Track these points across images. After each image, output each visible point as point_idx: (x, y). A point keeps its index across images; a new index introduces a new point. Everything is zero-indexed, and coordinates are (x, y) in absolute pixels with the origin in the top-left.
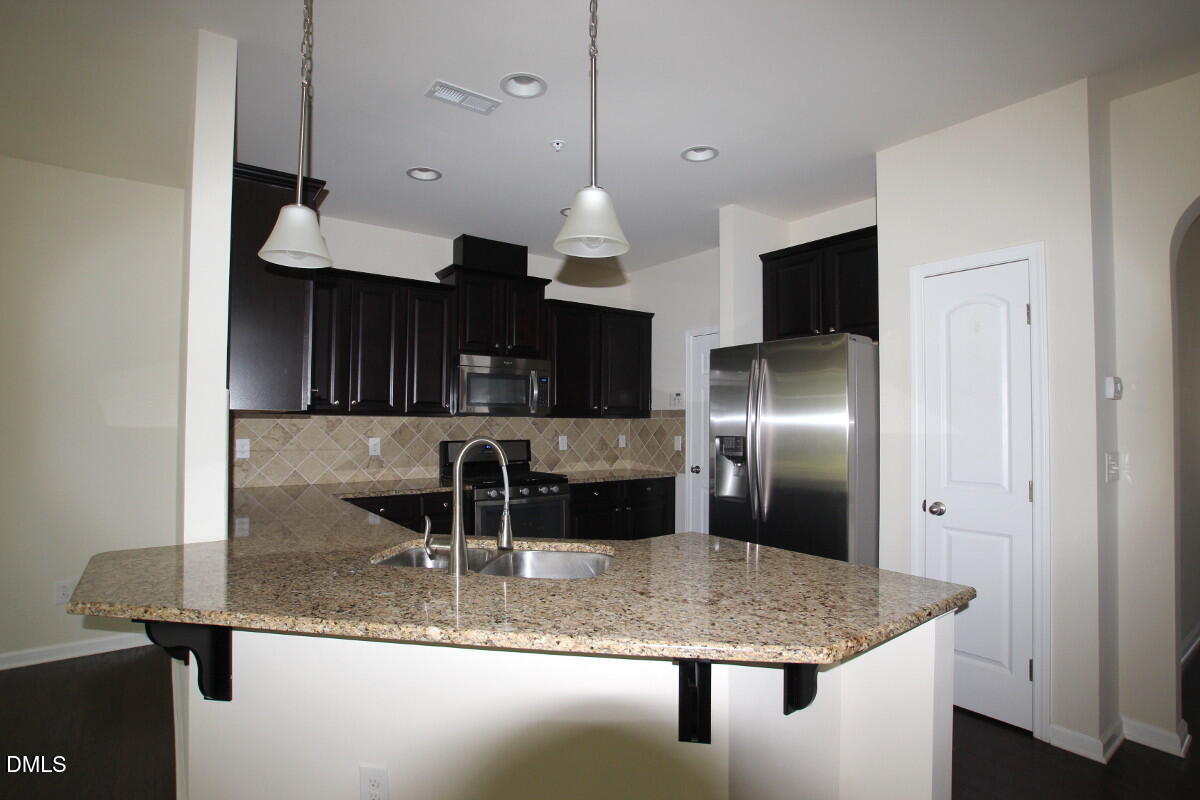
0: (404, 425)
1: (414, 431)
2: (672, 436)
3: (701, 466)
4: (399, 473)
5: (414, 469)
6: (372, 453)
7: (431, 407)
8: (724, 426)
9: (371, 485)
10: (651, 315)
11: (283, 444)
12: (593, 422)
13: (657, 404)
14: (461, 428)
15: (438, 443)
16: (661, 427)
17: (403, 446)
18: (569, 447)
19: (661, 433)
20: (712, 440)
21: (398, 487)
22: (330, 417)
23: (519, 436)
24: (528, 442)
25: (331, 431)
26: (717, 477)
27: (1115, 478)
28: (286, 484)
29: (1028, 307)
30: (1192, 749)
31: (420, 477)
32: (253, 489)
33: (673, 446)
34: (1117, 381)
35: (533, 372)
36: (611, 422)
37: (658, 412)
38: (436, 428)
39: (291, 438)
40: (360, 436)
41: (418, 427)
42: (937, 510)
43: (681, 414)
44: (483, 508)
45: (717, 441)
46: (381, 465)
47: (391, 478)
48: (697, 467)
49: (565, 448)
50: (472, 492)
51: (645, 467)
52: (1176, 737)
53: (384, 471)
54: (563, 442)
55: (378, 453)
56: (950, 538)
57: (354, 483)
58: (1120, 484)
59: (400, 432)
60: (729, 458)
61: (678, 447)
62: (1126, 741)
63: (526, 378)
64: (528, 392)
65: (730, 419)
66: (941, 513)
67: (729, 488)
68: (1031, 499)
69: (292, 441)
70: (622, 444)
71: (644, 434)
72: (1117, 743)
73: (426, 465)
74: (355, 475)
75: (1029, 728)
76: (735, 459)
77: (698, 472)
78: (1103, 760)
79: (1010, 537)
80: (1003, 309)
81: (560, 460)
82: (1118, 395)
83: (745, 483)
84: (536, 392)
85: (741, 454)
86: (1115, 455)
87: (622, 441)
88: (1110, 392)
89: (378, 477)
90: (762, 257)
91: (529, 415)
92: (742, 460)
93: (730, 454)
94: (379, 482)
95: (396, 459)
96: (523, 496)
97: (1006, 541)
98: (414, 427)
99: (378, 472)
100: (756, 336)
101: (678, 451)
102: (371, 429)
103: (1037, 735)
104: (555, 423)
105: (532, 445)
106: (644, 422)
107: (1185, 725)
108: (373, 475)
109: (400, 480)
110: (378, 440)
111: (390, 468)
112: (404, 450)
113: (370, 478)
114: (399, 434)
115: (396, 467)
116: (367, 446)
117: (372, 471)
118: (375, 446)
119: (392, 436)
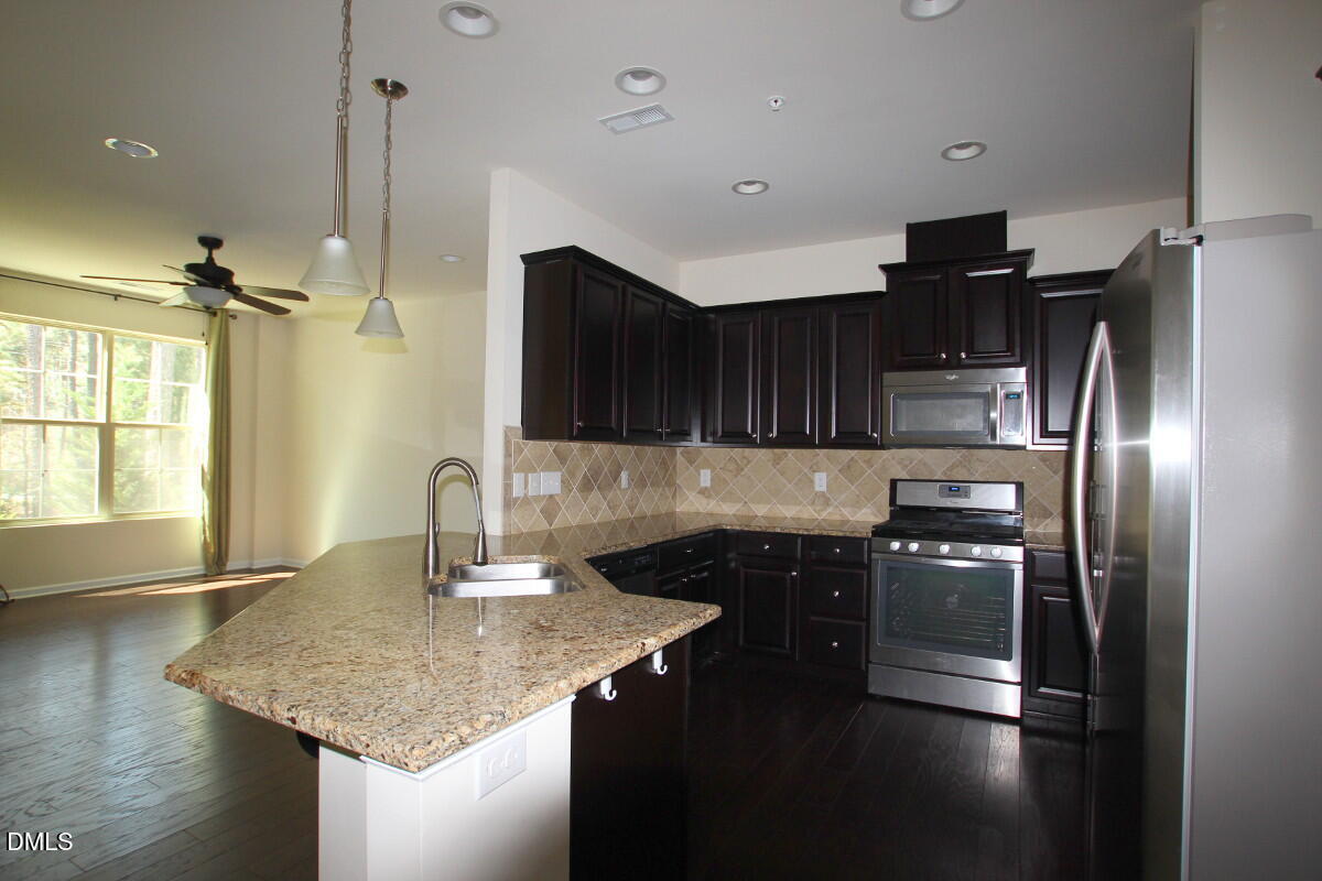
0: (852, 460)
1: (863, 466)
4: (847, 513)
5: (863, 511)
6: (817, 489)
7: (854, 438)
9: (816, 523)
11: (736, 476)
14: (925, 463)
17: (852, 483)
21: (845, 529)
22: (776, 451)
24: (1022, 485)
25: (778, 464)
28: (738, 513)
31: (871, 520)
32: (712, 514)
39: (742, 469)
40: (806, 471)
41: (869, 462)
46: (827, 502)
47: (837, 517)
53: (830, 510)
55: (824, 489)
57: (799, 519)
59: (849, 467)
69: (743, 473)
74: (800, 511)
89: (824, 515)
94: (825, 520)
95: (843, 497)
98: (865, 461)
99: (824, 510)
102: (816, 464)
108: (818, 512)
109: (848, 521)
110: (824, 475)
111: (837, 507)
112: (853, 488)
113: (816, 515)
114: (846, 469)
115: (844, 506)
116: (812, 482)
117: (818, 508)
118: (821, 481)
119: (840, 471)
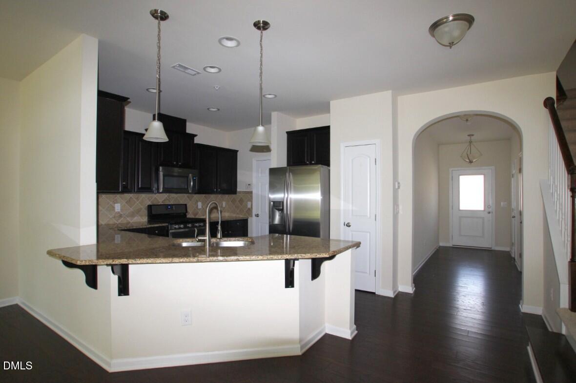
0: (131, 198)
1: (135, 200)
2: (247, 202)
3: (260, 214)
4: (129, 219)
5: (136, 218)
6: (116, 211)
7: (146, 189)
8: (274, 199)
9: (116, 226)
10: (237, 151)
12: (212, 196)
13: (240, 188)
14: (156, 199)
15: (147, 205)
16: (242, 198)
17: (131, 207)
18: (202, 207)
19: (241, 201)
20: (270, 203)
21: (128, 226)
23: (181, 202)
24: (186, 205)
26: (272, 217)
27: (398, 213)
29: (376, 159)
30: (415, 292)
31: (139, 221)
33: (247, 205)
34: (399, 183)
35: (190, 175)
36: (220, 196)
37: (240, 192)
38: (146, 199)
40: (111, 203)
41: (137, 198)
42: (348, 225)
43: (250, 193)
44: (172, 233)
45: (272, 203)
46: (121, 216)
47: (125, 222)
48: (258, 214)
49: (201, 207)
50: (168, 226)
51: (234, 215)
52: (411, 288)
53: (122, 219)
54: (200, 205)
55: (119, 211)
56: (352, 234)
57: (108, 225)
58: (399, 214)
59: (130, 201)
60: (277, 209)
61: (249, 206)
62: (399, 292)
63: (187, 177)
64: (188, 183)
65: (278, 196)
66: (349, 226)
67: (277, 220)
68: (376, 220)
70: (224, 205)
71: (234, 201)
72: (397, 293)
73: (141, 216)
74: (109, 221)
75: (374, 292)
76: (279, 210)
77: (258, 216)
78: (393, 296)
79: (370, 233)
80: (369, 159)
81: (198, 212)
82: (399, 187)
83: (282, 218)
84: (192, 183)
85: (281, 208)
86: (398, 206)
87: (224, 204)
88: (397, 187)
89: (120, 221)
90: (287, 132)
91: (188, 192)
92: (282, 210)
93: (277, 208)
94: (120, 224)
95: (127, 213)
96: (188, 227)
97: (368, 234)
99: (119, 220)
100: (284, 164)
101: (249, 208)
102: (116, 200)
103: (376, 293)
104: (196, 196)
105: (188, 206)
106: (234, 196)
107: (414, 285)
108: (117, 221)
109: (129, 223)
110: (119, 204)
111: (125, 218)
112: (131, 209)
113: (116, 222)
114: (129, 202)
115: (128, 217)
116: (114, 208)
117: (117, 219)
118: (118, 207)
119: (126, 203)
